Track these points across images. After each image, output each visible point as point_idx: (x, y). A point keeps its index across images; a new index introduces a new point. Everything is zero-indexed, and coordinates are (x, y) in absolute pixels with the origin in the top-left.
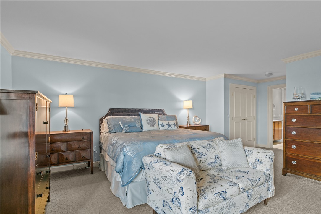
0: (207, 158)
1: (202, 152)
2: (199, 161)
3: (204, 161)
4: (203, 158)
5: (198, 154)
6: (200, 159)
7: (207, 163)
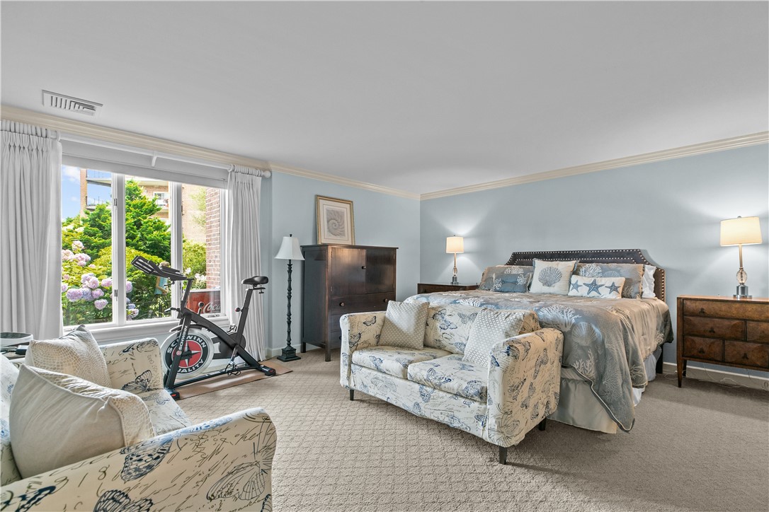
0: (455, 334)
1: (451, 322)
2: (441, 333)
3: (449, 337)
4: (448, 331)
5: (443, 322)
6: (443, 331)
7: (452, 341)
